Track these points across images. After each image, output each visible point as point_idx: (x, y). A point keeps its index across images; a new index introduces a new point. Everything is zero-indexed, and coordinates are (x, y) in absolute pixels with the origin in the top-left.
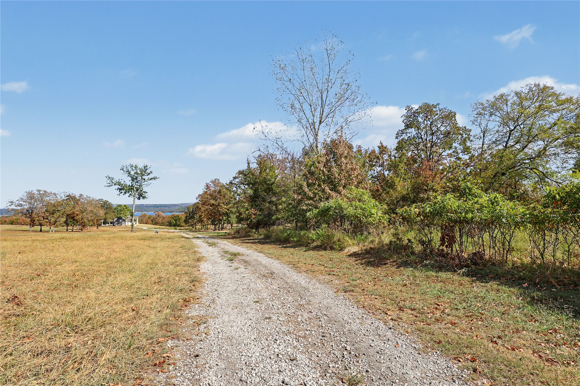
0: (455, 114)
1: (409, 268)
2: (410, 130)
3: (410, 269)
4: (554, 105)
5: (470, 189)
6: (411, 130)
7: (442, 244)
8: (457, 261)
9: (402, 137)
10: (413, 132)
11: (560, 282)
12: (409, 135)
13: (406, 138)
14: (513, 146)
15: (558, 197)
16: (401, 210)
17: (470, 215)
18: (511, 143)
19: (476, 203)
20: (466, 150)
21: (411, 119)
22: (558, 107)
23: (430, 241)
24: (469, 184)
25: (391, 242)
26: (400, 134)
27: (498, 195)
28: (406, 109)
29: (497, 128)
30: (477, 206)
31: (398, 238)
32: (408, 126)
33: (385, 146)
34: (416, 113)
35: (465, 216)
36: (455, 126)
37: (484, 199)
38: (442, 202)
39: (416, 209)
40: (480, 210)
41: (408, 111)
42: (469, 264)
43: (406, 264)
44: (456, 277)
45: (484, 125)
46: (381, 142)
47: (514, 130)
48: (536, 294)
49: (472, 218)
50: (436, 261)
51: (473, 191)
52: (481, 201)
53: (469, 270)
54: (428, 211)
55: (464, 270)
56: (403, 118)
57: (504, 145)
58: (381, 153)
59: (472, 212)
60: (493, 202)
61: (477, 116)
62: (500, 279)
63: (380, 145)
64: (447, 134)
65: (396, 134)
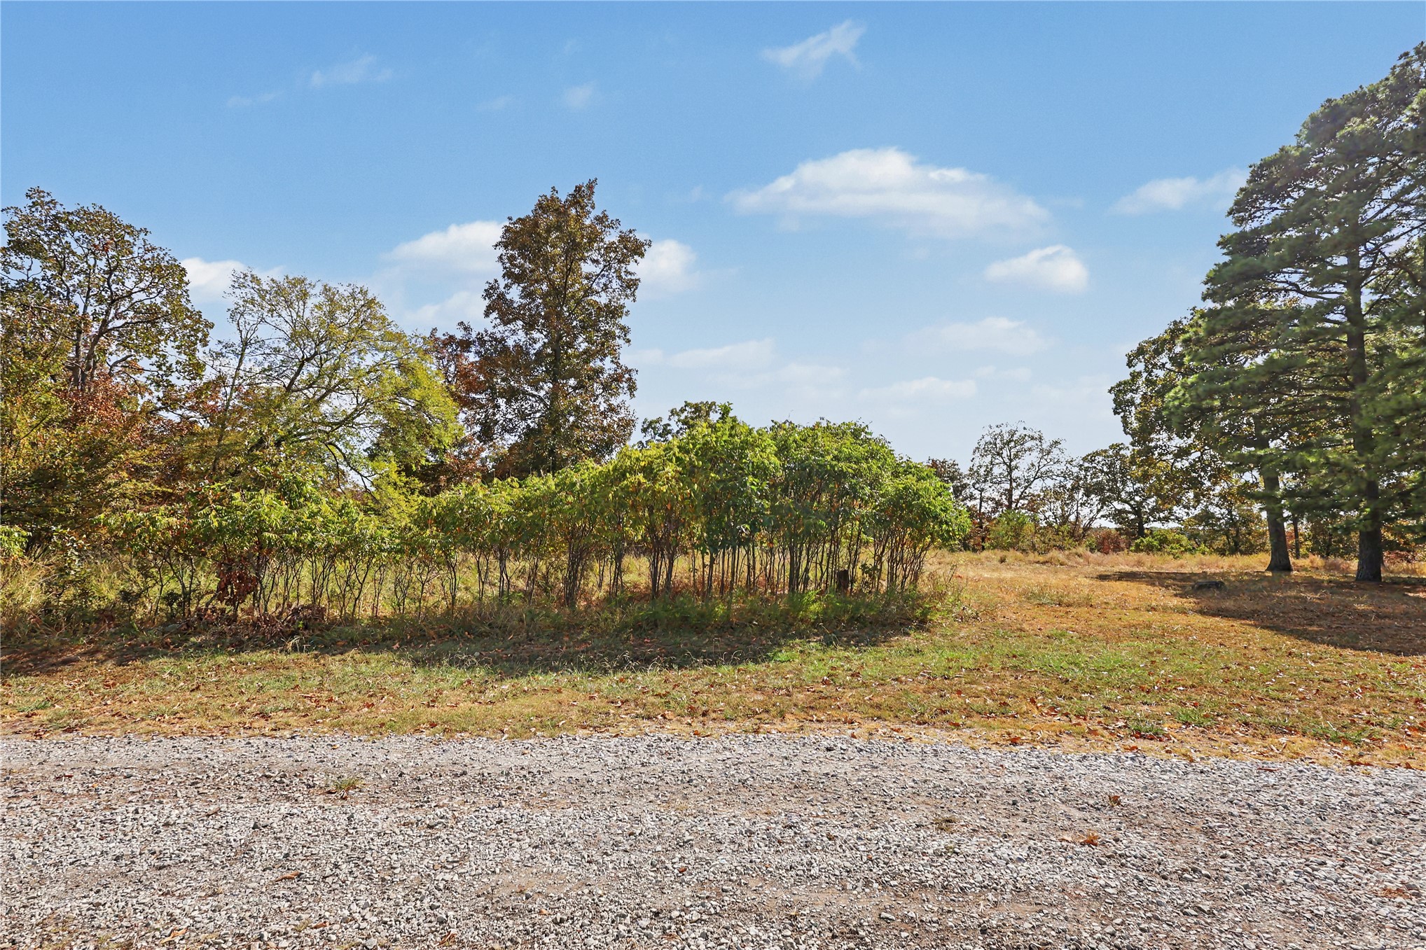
0: (185, 274)
1: (157, 658)
2: (25, 261)
6: (29, 261)
10: (33, 268)
12: (15, 273)
23: (188, 593)
32: (18, 247)
34: (63, 222)
41: (35, 204)
43: (138, 652)
44: (279, 657)
47: (310, 358)
53: (302, 641)
55: (293, 642)
62: (360, 645)
64: (152, 316)
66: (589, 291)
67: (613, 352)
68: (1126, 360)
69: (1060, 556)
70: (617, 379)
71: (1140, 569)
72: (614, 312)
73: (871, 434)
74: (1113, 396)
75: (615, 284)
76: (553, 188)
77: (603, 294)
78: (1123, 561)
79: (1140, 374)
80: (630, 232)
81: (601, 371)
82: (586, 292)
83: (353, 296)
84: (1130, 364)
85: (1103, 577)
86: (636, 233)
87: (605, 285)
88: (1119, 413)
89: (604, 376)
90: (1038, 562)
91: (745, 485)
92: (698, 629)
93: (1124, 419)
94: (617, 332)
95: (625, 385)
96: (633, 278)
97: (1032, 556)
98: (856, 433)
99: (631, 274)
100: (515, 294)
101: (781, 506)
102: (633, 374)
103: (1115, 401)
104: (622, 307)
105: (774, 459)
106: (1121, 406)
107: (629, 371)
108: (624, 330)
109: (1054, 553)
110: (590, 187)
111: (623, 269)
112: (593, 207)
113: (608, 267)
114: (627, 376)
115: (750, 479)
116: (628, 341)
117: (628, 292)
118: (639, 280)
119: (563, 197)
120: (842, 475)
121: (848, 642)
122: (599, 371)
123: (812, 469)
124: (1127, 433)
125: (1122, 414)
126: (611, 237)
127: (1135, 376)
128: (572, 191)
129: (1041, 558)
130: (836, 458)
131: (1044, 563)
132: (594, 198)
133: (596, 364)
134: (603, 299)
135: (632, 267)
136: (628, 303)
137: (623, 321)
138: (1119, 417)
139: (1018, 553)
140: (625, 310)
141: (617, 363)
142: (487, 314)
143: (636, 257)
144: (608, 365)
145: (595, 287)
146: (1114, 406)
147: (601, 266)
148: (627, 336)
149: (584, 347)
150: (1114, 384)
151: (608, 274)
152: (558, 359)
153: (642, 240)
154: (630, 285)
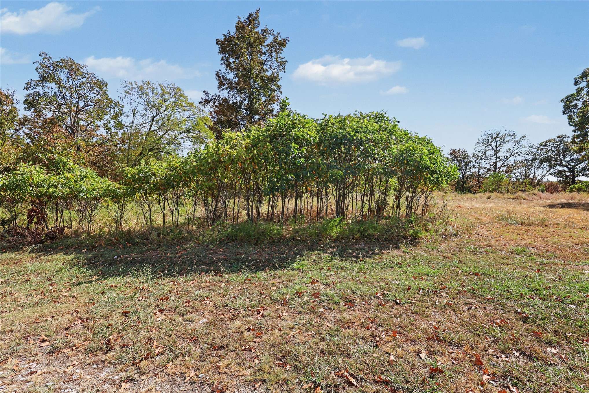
0: (107, 84)
2: (48, 84)
4: (185, 105)
5: (65, 164)
6: (51, 84)
7: (31, 222)
9: (35, 90)
10: (52, 88)
12: (46, 90)
13: (42, 93)
14: (156, 130)
15: (129, 176)
17: (52, 190)
18: (154, 127)
19: (62, 178)
21: (51, 72)
26: (32, 86)
28: (40, 55)
29: (143, 112)
30: (62, 181)
32: (44, 79)
34: (56, 67)
36: (106, 96)
38: (22, 174)
41: (44, 59)
42: (43, 239)
44: (20, 256)
47: (156, 116)
49: (53, 192)
51: (68, 166)
52: (69, 175)
53: (40, 246)
54: (1, 184)
56: (37, 65)
57: (149, 128)
61: (125, 94)
62: (68, 249)
64: (97, 102)
65: (26, 84)
66: (262, 70)
68: (574, 81)
69: (524, 195)
71: (573, 201)
72: (274, 79)
73: (387, 118)
74: (563, 104)
75: (275, 65)
76: (239, 17)
77: (269, 70)
78: (562, 197)
79: (582, 89)
80: (278, 34)
83: (169, 87)
84: (576, 84)
85: (551, 206)
86: (281, 35)
87: (270, 65)
88: (566, 114)
90: (509, 198)
91: (290, 149)
92: (257, 243)
93: (570, 118)
94: (276, 89)
96: (284, 60)
97: (506, 196)
99: (282, 58)
100: (231, 76)
103: (564, 107)
104: (278, 75)
106: (567, 109)
108: (279, 87)
109: (520, 193)
110: (257, 13)
111: (278, 57)
112: (259, 24)
113: (270, 56)
115: (293, 144)
116: (281, 92)
117: (282, 67)
118: (287, 61)
119: (243, 20)
120: (358, 141)
121: (351, 254)
123: (337, 138)
124: (570, 125)
125: (568, 114)
126: (270, 39)
127: (579, 91)
128: (247, 16)
129: (512, 197)
131: (513, 199)
132: (259, 19)
133: (270, 107)
134: (269, 73)
135: (283, 54)
136: (281, 74)
137: (279, 83)
138: (566, 116)
139: (499, 194)
140: (280, 77)
142: (219, 87)
143: (283, 48)
144: (275, 107)
145: (265, 67)
146: (563, 109)
147: (267, 55)
148: (281, 90)
149: (264, 99)
150: (564, 97)
151: (271, 60)
152: (251, 105)
153: (285, 38)
154: (282, 64)
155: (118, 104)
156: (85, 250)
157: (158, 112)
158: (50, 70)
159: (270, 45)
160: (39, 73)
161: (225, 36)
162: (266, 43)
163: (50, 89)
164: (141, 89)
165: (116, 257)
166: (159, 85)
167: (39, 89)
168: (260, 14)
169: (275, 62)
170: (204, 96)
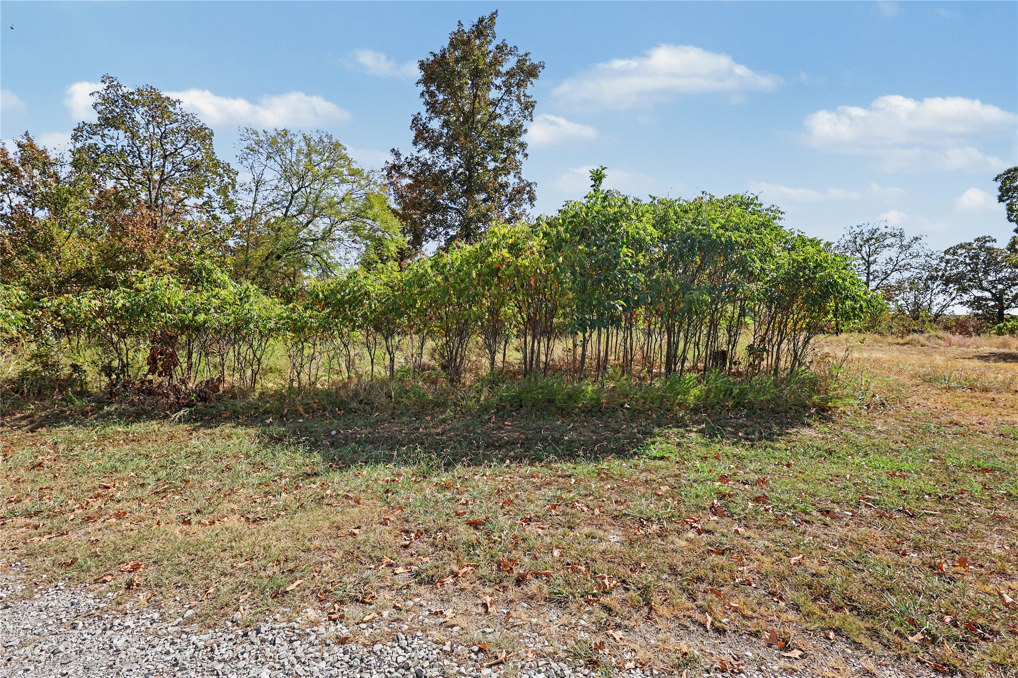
0: (212, 134)
1: (63, 426)
2: (113, 132)
3: (66, 428)
4: (346, 173)
5: (210, 272)
6: (116, 133)
7: (152, 371)
8: (172, 398)
9: (90, 141)
10: (119, 139)
11: (308, 409)
12: (109, 142)
13: (102, 146)
14: (295, 216)
15: (321, 295)
16: (56, 302)
17: (201, 317)
18: (293, 211)
19: (214, 297)
20: (229, 206)
21: (118, 110)
22: (349, 178)
23: (125, 366)
24: (207, 262)
25: (25, 373)
26: (85, 132)
27: (250, 286)
28: (102, 81)
29: (275, 182)
30: (216, 302)
31: (45, 366)
32: (108, 122)
33: (41, 148)
34: (128, 101)
35: (193, 319)
36: (210, 155)
37: (230, 290)
38: (153, 290)
39: (93, 302)
40: (220, 309)
41: (108, 87)
42: (193, 400)
43: (55, 420)
44: (166, 428)
45: (258, 170)
46: (27, 134)
47: (297, 191)
48: (277, 430)
49: (205, 322)
50: (132, 403)
51: (214, 276)
52: (223, 293)
53: (191, 412)
54: (119, 305)
55: (182, 413)
56: (96, 99)
57: (284, 210)
58: (24, 162)
59: (207, 312)
60: (244, 298)
61: (248, 151)
62: (238, 418)
63: (25, 141)
64: (195, 167)
65: (75, 130)
66: (493, 117)
67: (517, 168)
69: (921, 338)
70: (520, 191)
71: (1006, 351)
72: (513, 132)
73: (761, 205)
74: (999, 184)
75: (516, 107)
76: (459, 22)
77: (505, 116)
78: (988, 343)
80: (526, 55)
81: (506, 185)
82: (490, 116)
83: (321, 141)
86: (530, 56)
88: (1003, 201)
89: (510, 189)
90: (898, 344)
91: (617, 256)
92: (563, 412)
93: (1010, 208)
94: (517, 149)
95: (526, 196)
96: (530, 100)
97: (890, 339)
98: (746, 203)
99: (528, 97)
100: (436, 124)
101: (657, 281)
102: (533, 186)
103: (1001, 189)
104: (521, 126)
105: (650, 229)
106: (1006, 193)
107: (529, 185)
108: (522, 145)
110: (492, 17)
111: (522, 94)
112: (494, 37)
113: (509, 92)
114: (528, 189)
115: (625, 250)
116: (526, 155)
117: (526, 113)
118: (535, 102)
119: (467, 28)
120: (730, 245)
121: (735, 434)
122: (504, 186)
123: (693, 240)
124: (1011, 221)
125: (1008, 202)
126: (510, 64)
128: (476, 22)
129: (900, 340)
130: (723, 227)
131: (906, 344)
132: (496, 28)
133: (502, 179)
134: (505, 122)
135: (529, 90)
136: (526, 124)
137: (521, 139)
138: (1003, 206)
140: (524, 128)
141: (519, 178)
142: (415, 143)
143: (531, 79)
144: (511, 180)
145: (498, 111)
146: (1000, 193)
147: (503, 91)
148: (526, 152)
149: (492, 165)
150: (1002, 172)
151: (509, 98)
152: (471, 176)
153: (536, 62)
154: (528, 107)
155: (228, 169)
156: (271, 419)
157: (301, 183)
158: (117, 107)
159: (510, 74)
160: (98, 112)
161: (435, 55)
162: (503, 70)
163: (114, 140)
164: (273, 142)
165: (334, 433)
166: (305, 137)
167: (96, 139)
168: (497, 20)
169: (515, 103)
170: (391, 159)
